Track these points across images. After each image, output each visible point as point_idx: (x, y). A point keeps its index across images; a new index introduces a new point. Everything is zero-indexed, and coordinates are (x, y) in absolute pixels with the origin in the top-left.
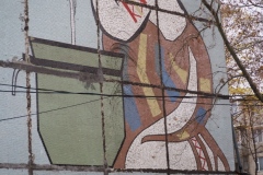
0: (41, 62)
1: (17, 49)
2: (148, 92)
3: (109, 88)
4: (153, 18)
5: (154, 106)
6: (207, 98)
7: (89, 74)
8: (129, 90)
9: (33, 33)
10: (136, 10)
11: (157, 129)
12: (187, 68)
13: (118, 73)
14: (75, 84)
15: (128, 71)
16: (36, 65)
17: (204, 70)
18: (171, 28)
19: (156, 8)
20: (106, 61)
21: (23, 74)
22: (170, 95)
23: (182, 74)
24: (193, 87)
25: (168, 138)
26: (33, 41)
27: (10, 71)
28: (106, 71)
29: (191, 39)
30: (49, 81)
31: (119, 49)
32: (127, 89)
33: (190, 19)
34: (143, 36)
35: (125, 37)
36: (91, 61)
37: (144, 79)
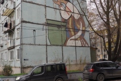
0: (49, 24)
1: (44, 21)
2: (71, 30)
3: (63, 29)
4: (73, 15)
5: (73, 33)
6: (84, 31)
7: (59, 26)
8: (67, 30)
9: (47, 18)
10: (69, 13)
11: (73, 37)
12: (80, 25)
13: (65, 26)
14: (56, 28)
15: (67, 26)
16: (48, 24)
17: (84, 25)
18: (76, 17)
19: (74, 13)
20: (63, 24)
21: (45, 26)
22: (76, 31)
23: (79, 26)
24: (81, 29)
25: (76, 40)
26: (47, 20)
27: (42, 26)
28: (63, 26)
29: (81, 18)
30: (50, 28)
31: (65, 21)
32: (67, 29)
33: (81, 15)
34: (71, 19)
35: (67, 19)
36: (59, 24)
37: (70, 27)
